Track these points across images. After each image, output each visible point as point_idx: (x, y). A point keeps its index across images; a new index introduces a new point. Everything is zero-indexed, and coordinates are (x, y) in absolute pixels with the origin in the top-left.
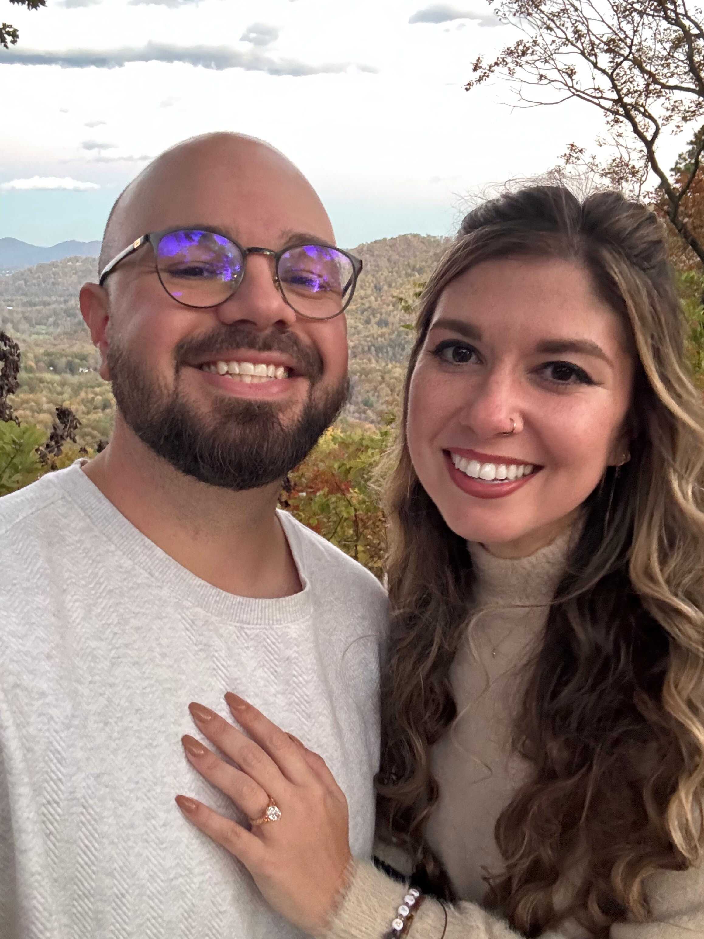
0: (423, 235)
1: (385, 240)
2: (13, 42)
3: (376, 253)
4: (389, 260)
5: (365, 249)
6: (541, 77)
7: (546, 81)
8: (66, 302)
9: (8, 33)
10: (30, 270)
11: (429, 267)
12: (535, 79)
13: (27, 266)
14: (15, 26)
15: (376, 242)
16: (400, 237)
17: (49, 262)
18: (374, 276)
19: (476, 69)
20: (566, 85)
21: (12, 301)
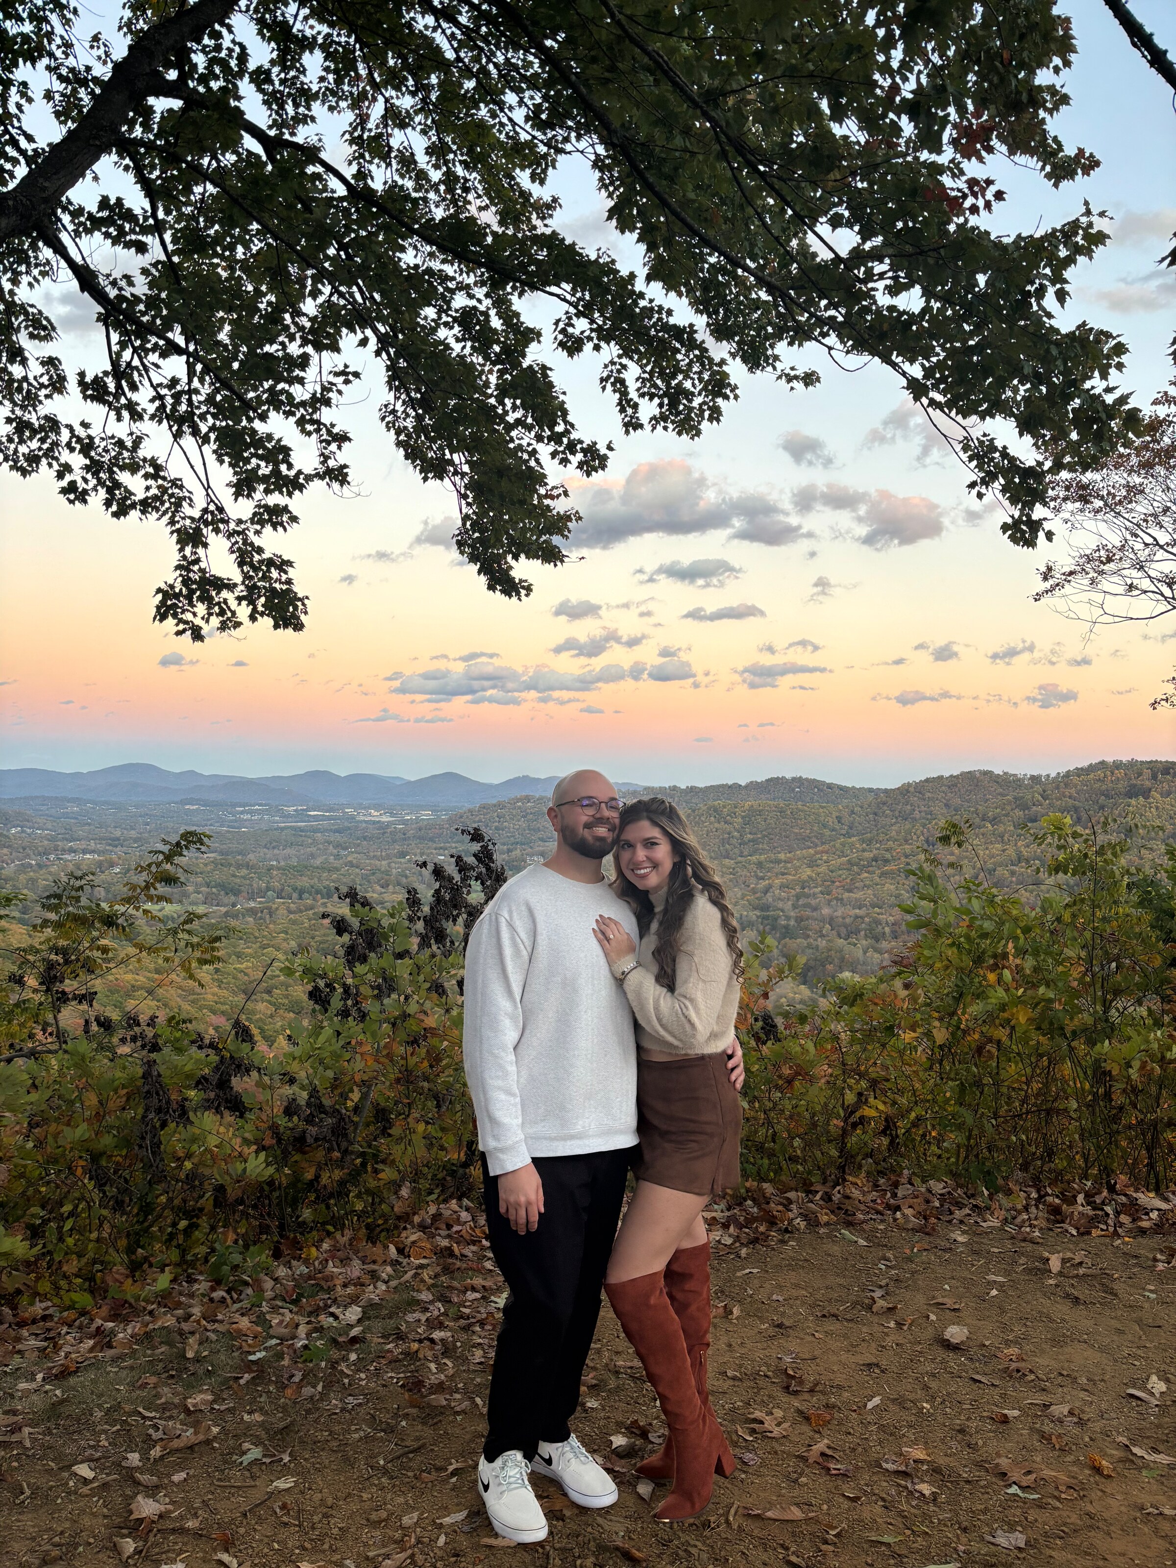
0: (998, 771)
1: (941, 778)
2: (527, 595)
3: (928, 795)
4: (947, 805)
5: (912, 789)
6: (1131, 587)
7: (1138, 592)
8: (509, 851)
9: (523, 588)
10: (470, 811)
11: (1007, 815)
12: (1121, 589)
13: (468, 806)
14: (530, 581)
15: (927, 780)
16: (962, 774)
17: (494, 801)
18: (924, 825)
19: (1045, 579)
20: (1162, 595)
21: (445, 849)
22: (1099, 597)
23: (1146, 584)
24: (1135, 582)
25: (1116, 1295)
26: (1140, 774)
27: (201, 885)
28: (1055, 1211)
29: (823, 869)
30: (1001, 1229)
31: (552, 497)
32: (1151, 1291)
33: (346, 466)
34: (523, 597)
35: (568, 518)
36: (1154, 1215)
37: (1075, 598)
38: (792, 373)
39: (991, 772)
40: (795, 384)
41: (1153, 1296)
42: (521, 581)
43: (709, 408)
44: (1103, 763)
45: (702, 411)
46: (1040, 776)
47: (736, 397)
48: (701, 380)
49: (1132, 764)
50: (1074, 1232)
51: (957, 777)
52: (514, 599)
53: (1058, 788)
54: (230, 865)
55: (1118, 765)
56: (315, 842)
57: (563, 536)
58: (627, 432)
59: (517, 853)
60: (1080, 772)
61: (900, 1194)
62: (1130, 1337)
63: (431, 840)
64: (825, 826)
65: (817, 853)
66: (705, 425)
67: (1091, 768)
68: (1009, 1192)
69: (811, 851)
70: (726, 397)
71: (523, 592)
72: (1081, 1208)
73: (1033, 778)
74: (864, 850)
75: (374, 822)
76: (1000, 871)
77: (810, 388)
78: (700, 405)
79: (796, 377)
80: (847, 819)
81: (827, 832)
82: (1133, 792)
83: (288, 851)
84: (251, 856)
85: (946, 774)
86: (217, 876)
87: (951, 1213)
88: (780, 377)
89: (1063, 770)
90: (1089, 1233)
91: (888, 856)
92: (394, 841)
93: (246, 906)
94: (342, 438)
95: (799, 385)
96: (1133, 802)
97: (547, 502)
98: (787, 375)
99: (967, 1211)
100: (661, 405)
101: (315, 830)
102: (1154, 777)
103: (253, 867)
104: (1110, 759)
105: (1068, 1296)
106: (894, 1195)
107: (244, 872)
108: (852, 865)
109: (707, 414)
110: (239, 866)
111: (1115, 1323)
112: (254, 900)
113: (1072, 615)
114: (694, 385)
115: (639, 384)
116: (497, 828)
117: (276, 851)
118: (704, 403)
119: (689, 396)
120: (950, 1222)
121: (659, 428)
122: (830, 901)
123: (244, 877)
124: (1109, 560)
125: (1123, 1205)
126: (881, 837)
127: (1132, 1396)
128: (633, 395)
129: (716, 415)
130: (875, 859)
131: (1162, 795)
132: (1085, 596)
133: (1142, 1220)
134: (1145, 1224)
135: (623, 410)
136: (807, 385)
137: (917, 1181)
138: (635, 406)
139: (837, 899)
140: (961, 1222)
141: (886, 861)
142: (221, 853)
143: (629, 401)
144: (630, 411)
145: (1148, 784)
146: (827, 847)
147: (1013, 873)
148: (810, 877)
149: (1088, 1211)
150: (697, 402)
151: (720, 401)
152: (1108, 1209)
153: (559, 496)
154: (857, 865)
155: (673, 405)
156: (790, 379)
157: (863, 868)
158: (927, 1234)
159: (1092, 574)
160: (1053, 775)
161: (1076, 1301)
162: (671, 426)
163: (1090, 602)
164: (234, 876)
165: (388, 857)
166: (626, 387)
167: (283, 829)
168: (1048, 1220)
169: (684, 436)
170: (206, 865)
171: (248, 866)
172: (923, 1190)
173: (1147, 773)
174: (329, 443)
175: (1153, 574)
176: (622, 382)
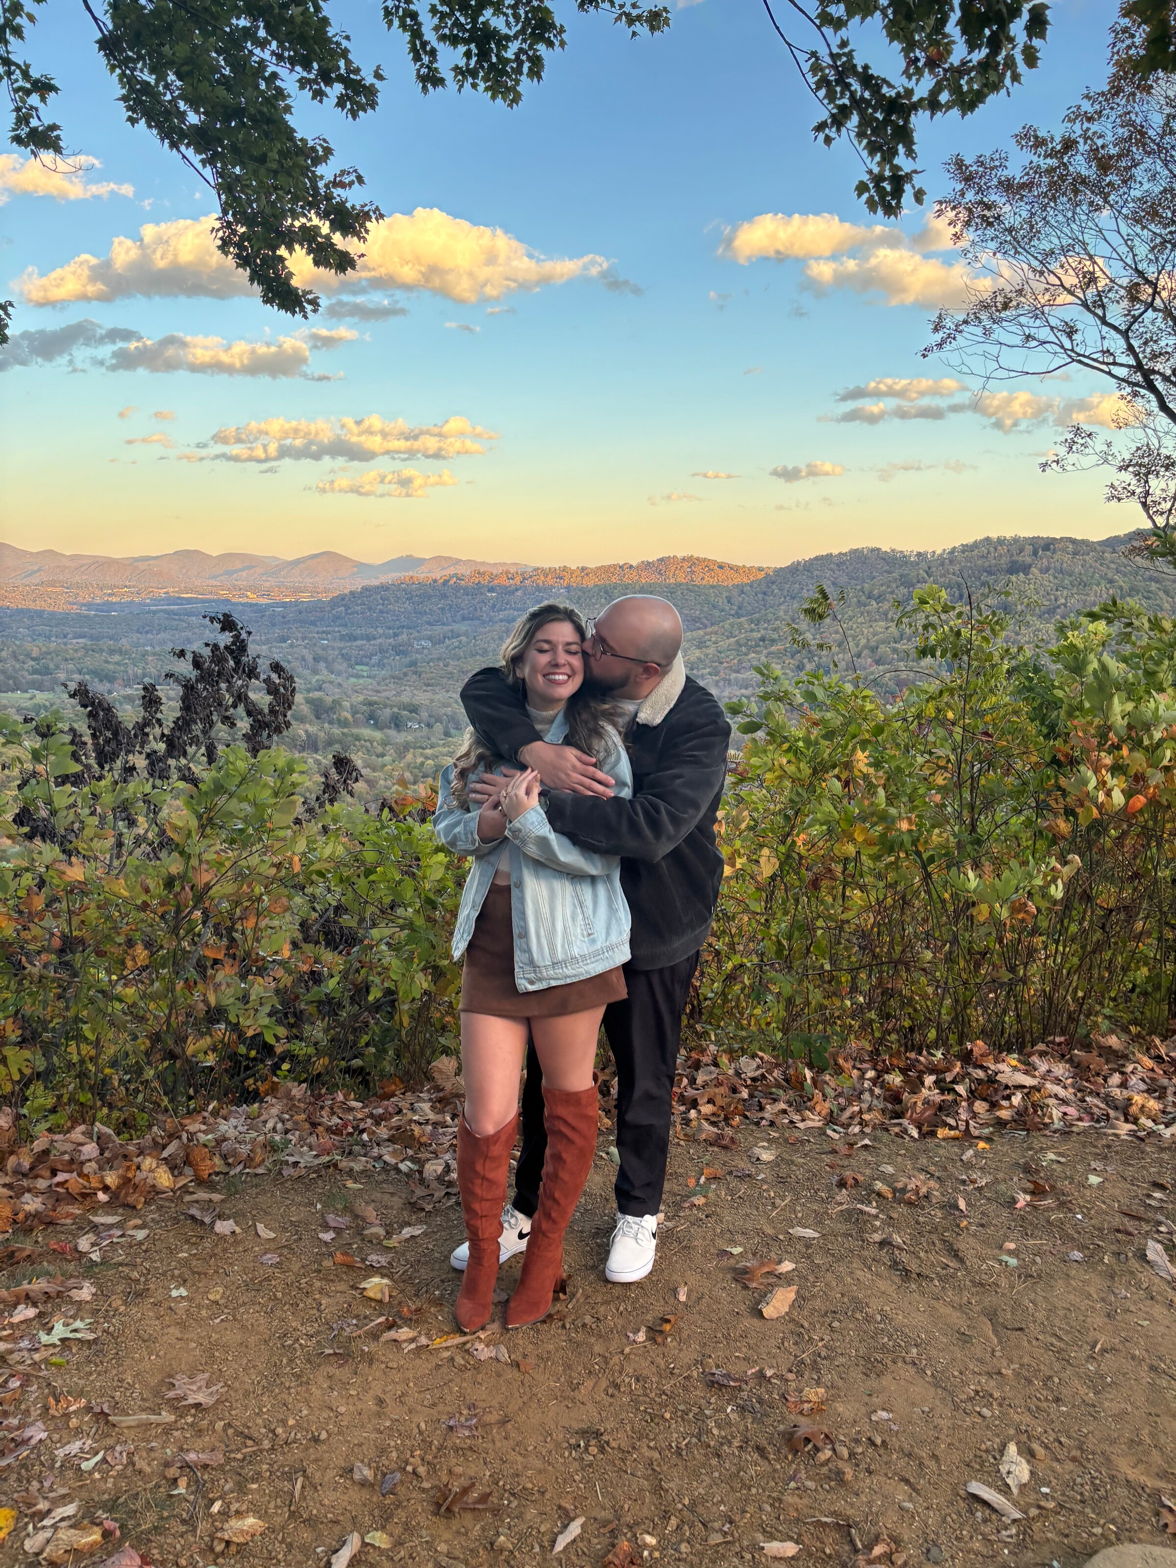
0: (885, 548)
1: (830, 556)
2: (315, 311)
3: (816, 573)
5: (801, 568)
6: (1028, 337)
7: (1035, 343)
9: (310, 302)
10: (352, 593)
12: (1018, 340)
13: (349, 588)
14: (317, 293)
15: (816, 558)
16: (851, 551)
17: (377, 583)
19: (936, 329)
20: (1062, 347)
21: (328, 633)
22: (994, 349)
23: (1044, 333)
24: (1033, 331)
25: (962, 1261)
26: (1021, 550)
27: (72, 672)
28: (895, 1097)
29: (711, 651)
30: (822, 1132)
31: (342, 185)
32: (1010, 1253)
33: (54, 127)
34: (310, 314)
35: (367, 216)
36: (1017, 1099)
37: (969, 350)
38: (635, 12)
39: (879, 550)
40: (637, 27)
41: (1013, 1262)
42: (306, 293)
43: (530, 59)
44: (988, 539)
45: (521, 63)
46: (926, 553)
47: (563, 44)
48: (516, 16)
49: (1016, 540)
50: (915, 1133)
51: (845, 554)
52: (299, 316)
53: (942, 564)
54: (102, 651)
55: (1001, 541)
56: (190, 626)
57: (359, 238)
58: (425, 89)
59: (404, 637)
60: (966, 549)
61: (701, 1078)
62: (978, 1352)
63: (313, 623)
64: (714, 607)
65: (706, 634)
66: (526, 85)
67: (975, 545)
68: (839, 1071)
69: (701, 632)
70: (550, 44)
71: (309, 308)
72: (929, 1091)
73: (919, 554)
74: (752, 631)
75: (251, 605)
76: (883, 648)
77: (657, 33)
78: (517, 55)
79: (639, 18)
80: (737, 600)
81: (716, 613)
82: (1014, 568)
83: (162, 636)
84: (124, 641)
85: (835, 552)
86: (88, 662)
87: (761, 1108)
88: (618, 19)
89: (949, 547)
90: (933, 1134)
91: (775, 636)
92: (274, 625)
93: (122, 693)
94: (44, 87)
95: (642, 29)
96: (1013, 578)
97: (337, 192)
98: (628, 15)
99: (783, 1106)
100: (468, 55)
101: (190, 614)
102: (1035, 553)
103: (126, 653)
104: (994, 535)
105: (895, 1264)
106: (693, 1081)
107: (117, 658)
108: (740, 646)
109: (526, 66)
110: (112, 652)
111: (958, 1320)
112: (131, 687)
113: (965, 369)
114: (508, 24)
115: (436, 20)
116: (381, 612)
117: (150, 636)
118: (521, 50)
119: (502, 40)
120: (757, 1124)
121: (467, 85)
122: (717, 682)
123: (117, 663)
124: (1006, 306)
125: (980, 1081)
126: (770, 616)
127: (976, 1498)
128: (429, 35)
129: (537, 67)
130: (763, 639)
131: (1041, 571)
132: (980, 348)
133: (1001, 1107)
134: (1005, 1114)
135: (417, 58)
136: (653, 29)
137: (724, 1060)
138: (433, 53)
139: (724, 680)
140: (772, 1124)
141: (773, 641)
142: (92, 638)
143: (424, 44)
144: (426, 59)
145: (1028, 560)
146: (715, 628)
147: (895, 650)
148: (699, 659)
149: (936, 1096)
150: (513, 47)
151: (541, 48)
152: (961, 1089)
153: (351, 183)
154: (746, 645)
155: (483, 55)
156: (631, 20)
157: (751, 649)
158: (725, 1147)
159: (987, 323)
160: (939, 552)
161: (906, 1274)
162: (482, 86)
163: (985, 354)
164: (107, 662)
165: (268, 641)
166: (420, 25)
167: (155, 612)
168: (883, 1111)
169: (499, 100)
170: (76, 651)
171: (120, 652)
172: (731, 1072)
173: (1029, 549)
174: (28, 93)
175: (1053, 322)
176: (414, 16)
